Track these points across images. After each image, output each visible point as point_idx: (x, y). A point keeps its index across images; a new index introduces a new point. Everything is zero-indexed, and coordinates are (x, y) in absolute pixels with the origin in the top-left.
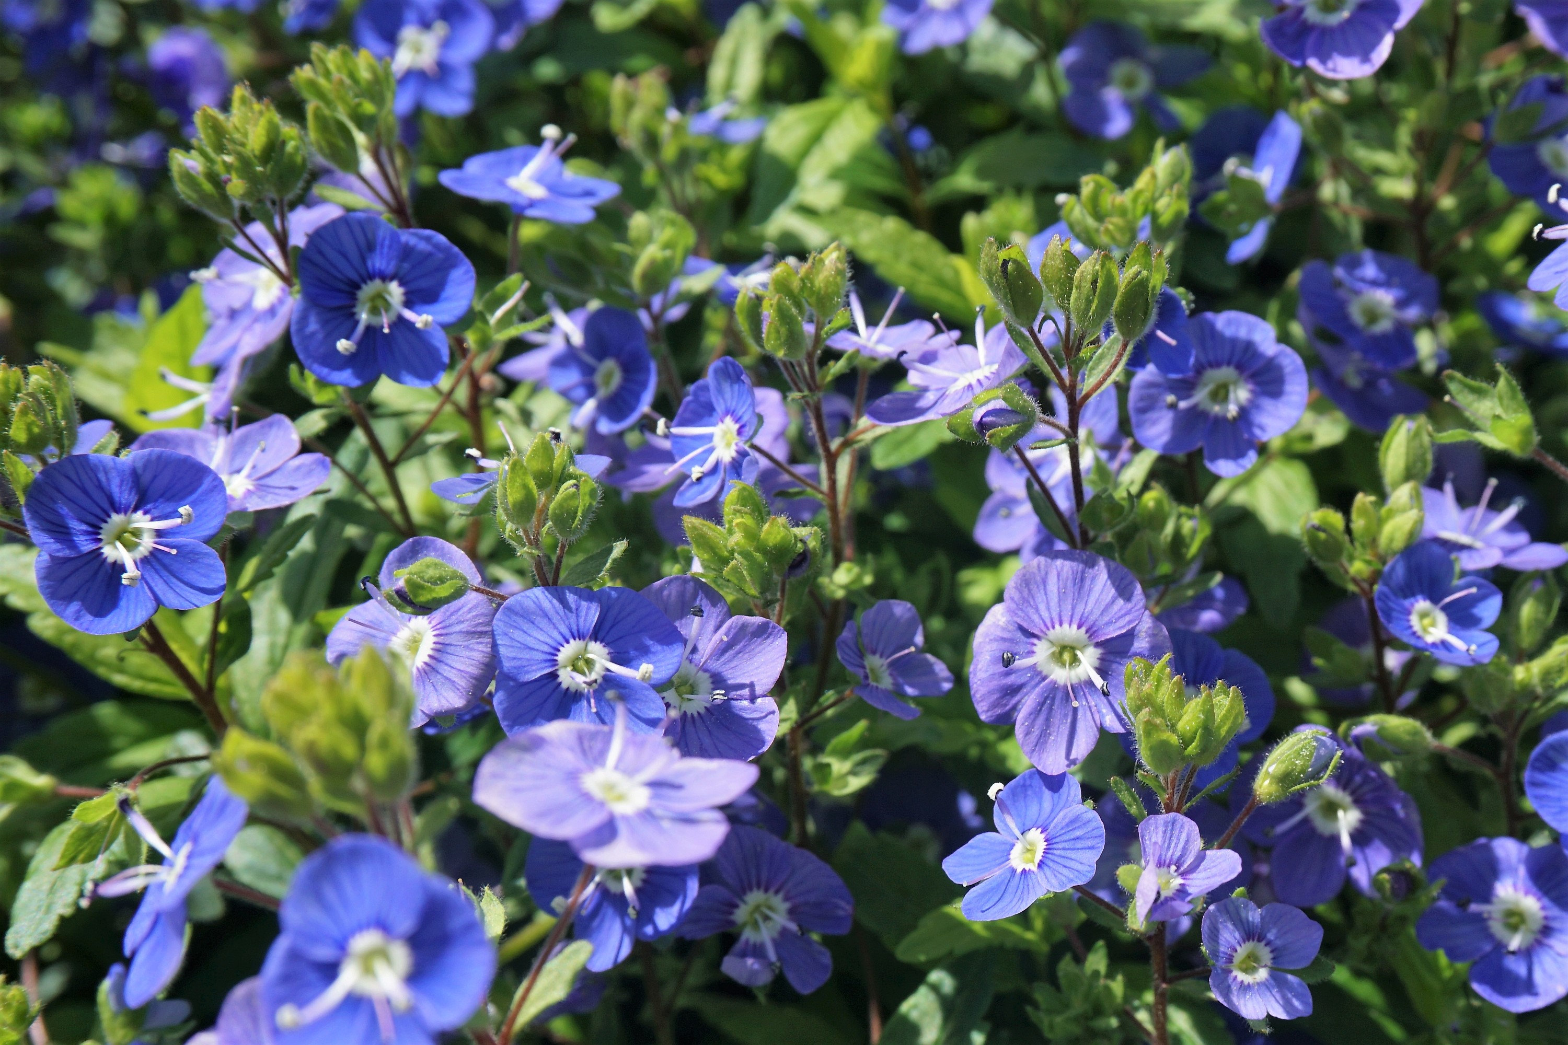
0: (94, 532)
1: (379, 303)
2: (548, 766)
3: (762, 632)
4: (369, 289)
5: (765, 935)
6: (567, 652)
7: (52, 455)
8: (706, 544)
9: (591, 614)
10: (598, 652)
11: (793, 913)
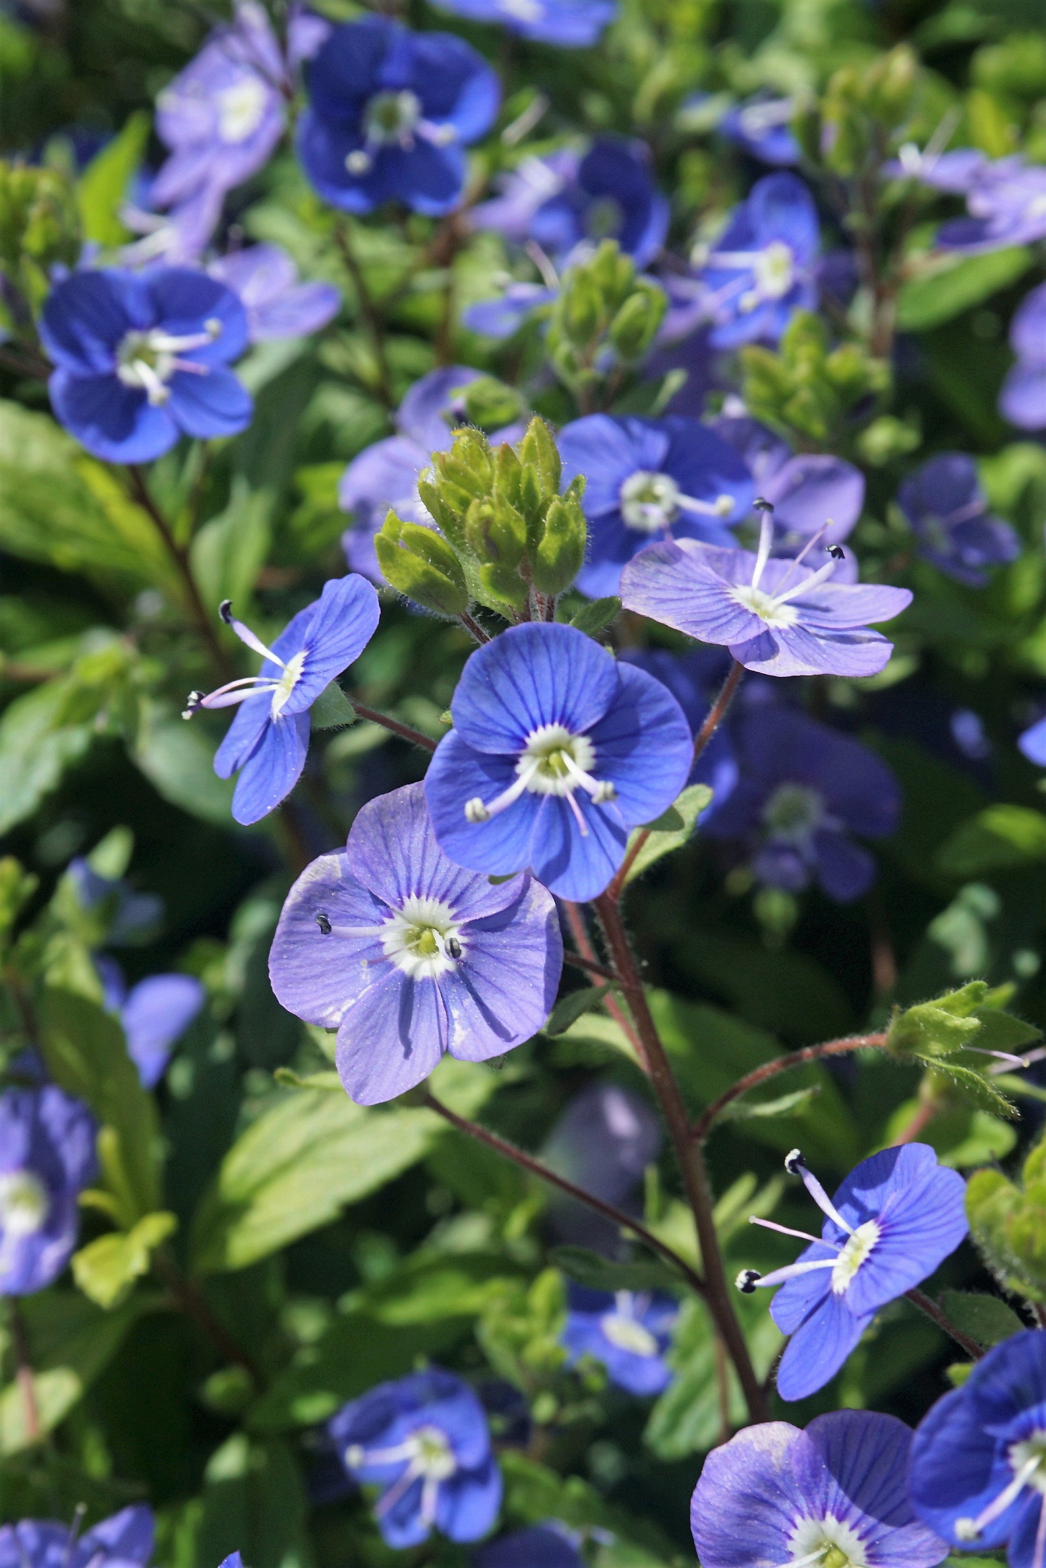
0: (111, 349)
1: (391, 119)
2: (688, 579)
3: (829, 477)
4: (379, 103)
5: (801, 835)
6: (634, 484)
7: (60, 272)
8: (765, 375)
9: (658, 446)
10: (664, 486)
11: (832, 809)
